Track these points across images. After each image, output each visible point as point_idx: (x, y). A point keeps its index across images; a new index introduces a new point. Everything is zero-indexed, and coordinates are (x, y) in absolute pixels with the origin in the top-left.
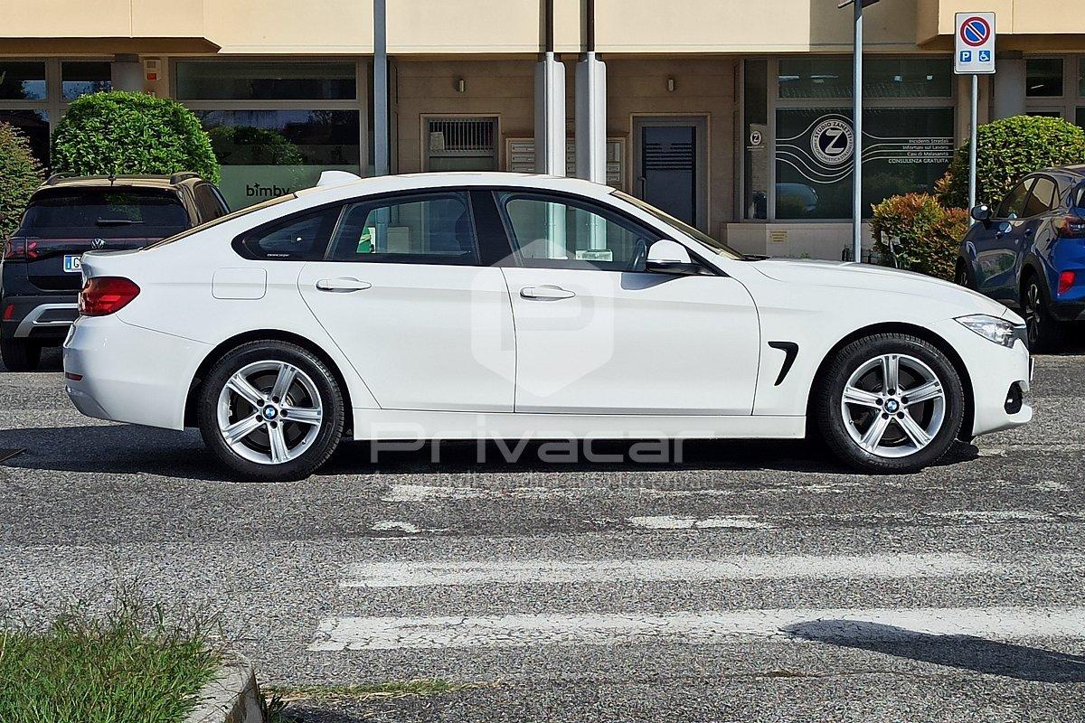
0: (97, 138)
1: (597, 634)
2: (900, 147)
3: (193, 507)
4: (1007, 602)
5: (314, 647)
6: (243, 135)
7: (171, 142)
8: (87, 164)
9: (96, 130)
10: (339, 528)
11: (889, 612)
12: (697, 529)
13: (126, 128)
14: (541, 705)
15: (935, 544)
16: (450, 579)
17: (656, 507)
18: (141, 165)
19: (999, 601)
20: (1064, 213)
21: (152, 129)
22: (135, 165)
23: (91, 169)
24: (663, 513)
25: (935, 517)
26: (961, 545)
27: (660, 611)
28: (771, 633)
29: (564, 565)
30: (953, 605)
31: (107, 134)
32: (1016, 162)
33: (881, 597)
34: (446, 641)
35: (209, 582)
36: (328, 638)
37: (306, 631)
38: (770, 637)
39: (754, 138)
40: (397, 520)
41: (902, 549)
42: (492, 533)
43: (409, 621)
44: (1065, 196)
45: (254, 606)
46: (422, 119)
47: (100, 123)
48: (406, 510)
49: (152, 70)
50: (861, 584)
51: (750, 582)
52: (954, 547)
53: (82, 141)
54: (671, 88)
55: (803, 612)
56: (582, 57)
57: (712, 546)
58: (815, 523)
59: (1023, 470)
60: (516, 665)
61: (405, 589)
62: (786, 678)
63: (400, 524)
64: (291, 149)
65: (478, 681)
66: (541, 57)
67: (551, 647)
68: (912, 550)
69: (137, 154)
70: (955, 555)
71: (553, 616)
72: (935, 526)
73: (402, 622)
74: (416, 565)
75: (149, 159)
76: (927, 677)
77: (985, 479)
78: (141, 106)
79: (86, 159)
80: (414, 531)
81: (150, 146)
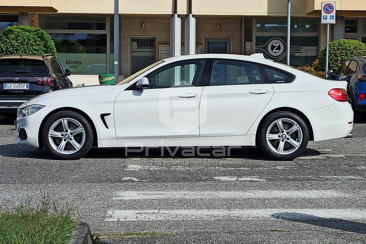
0: (14, 42)
1: (208, 216)
2: (300, 50)
3: (56, 171)
4: (352, 207)
5: (106, 220)
6: (64, 42)
7: (40, 44)
8: (10, 51)
9: (13, 39)
10: (110, 179)
11: (310, 210)
12: (238, 181)
13: (24, 39)
14: (191, 240)
15: (324, 187)
16: (152, 197)
17: (223, 174)
18: (29, 52)
19: (350, 206)
20: (361, 73)
21: (33, 39)
22: (27, 52)
23: (11, 53)
24: (225, 175)
25: (323, 178)
26: (333, 187)
27: (229, 208)
28: (270, 217)
29: (192, 193)
30: (333, 208)
31: (17, 41)
32: (342, 56)
33: (307, 205)
34: (154, 218)
35: (66, 197)
36: (111, 217)
37: (103, 215)
38: (269, 218)
39: (247, 46)
40: (130, 177)
41: (313, 189)
42: (165, 182)
43: (140, 211)
44: (361, 67)
45: (83, 206)
46: (129, 37)
47: (15, 37)
48: (133, 173)
49: (33, 19)
50: (299, 200)
51: (260, 199)
52: (331, 188)
53: (8, 43)
54: (218, 28)
55: (280, 210)
56: (187, 16)
57: (245, 187)
58: (280, 179)
59: (352, 162)
60: (180, 227)
61: (137, 200)
62: (277, 232)
63: (132, 178)
64: (82, 48)
65: (168, 232)
66: (173, 16)
67: (192, 221)
68: (316, 189)
69: (28, 48)
70: (332, 191)
71: (191, 210)
72: (323, 181)
73: (137, 211)
74: (140, 192)
75: (32, 50)
76: (327, 232)
77: (339, 165)
78: (29, 31)
79: (9, 49)
80: (137, 181)
81: (33, 45)
